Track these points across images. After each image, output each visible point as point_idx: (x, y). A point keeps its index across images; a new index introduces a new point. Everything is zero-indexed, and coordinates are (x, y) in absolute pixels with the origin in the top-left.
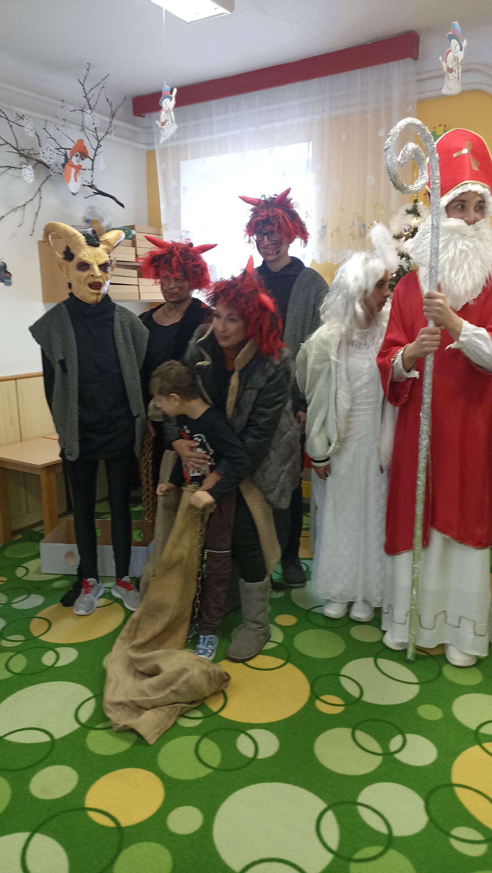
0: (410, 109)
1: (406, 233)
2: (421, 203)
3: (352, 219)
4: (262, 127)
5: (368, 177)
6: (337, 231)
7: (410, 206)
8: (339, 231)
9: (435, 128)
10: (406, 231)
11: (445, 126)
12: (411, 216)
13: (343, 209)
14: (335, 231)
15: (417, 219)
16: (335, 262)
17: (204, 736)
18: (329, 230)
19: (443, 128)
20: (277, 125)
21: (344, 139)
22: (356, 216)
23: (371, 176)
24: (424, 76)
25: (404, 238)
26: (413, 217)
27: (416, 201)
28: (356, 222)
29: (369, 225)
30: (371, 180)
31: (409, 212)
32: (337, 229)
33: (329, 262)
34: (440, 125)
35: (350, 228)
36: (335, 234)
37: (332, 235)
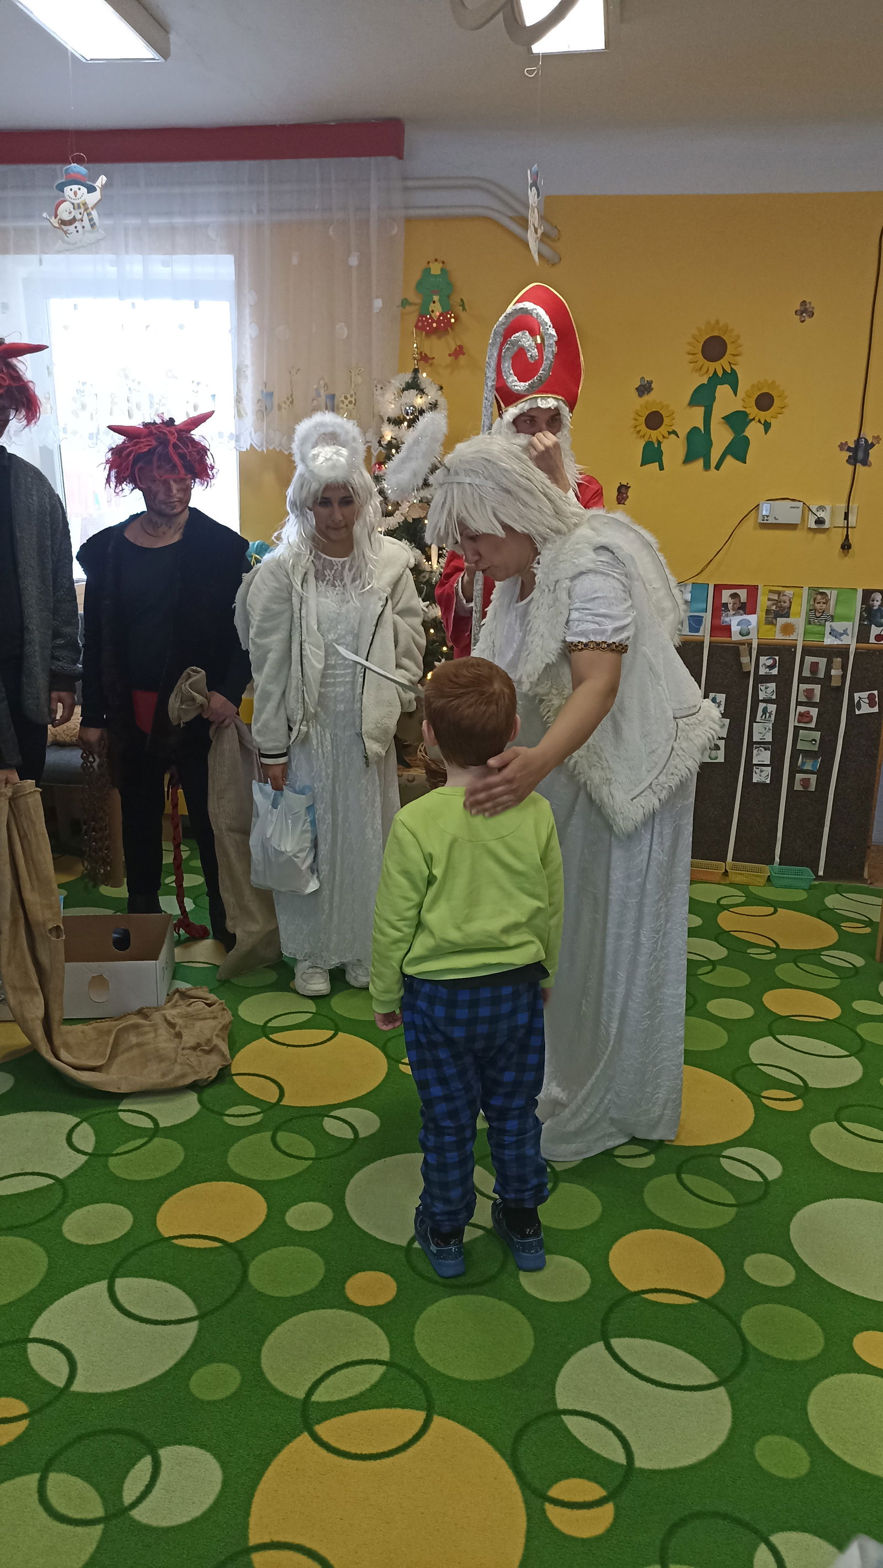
0: (395, 231)
1: (408, 418)
2: (425, 375)
3: (315, 386)
4: (153, 221)
5: (338, 326)
6: (288, 402)
7: (408, 377)
8: (292, 402)
9: (429, 263)
10: (408, 415)
11: (443, 263)
12: (413, 392)
13: (298, 370)
14: (285, 403)
15: (421, 398)
16: (287, 450)
17: (276, 1130)
18: (276, 401)
19: (441, 264)
20: (178, 221)
21: (295, 261)
22: (322, 382)
23: (343, 324)
24: (410, 183)
25: (406, 423)
26: (417, 395)
27: (416, 371)
28: (322, 392)
29: (343, 399)
30: (342, 331)
31: (409, 386)
32: (288, 399)
33: (278, 450)
34: (436, 260)
35: (313, 400)
36: (284, 406)
37: (280, 408)
